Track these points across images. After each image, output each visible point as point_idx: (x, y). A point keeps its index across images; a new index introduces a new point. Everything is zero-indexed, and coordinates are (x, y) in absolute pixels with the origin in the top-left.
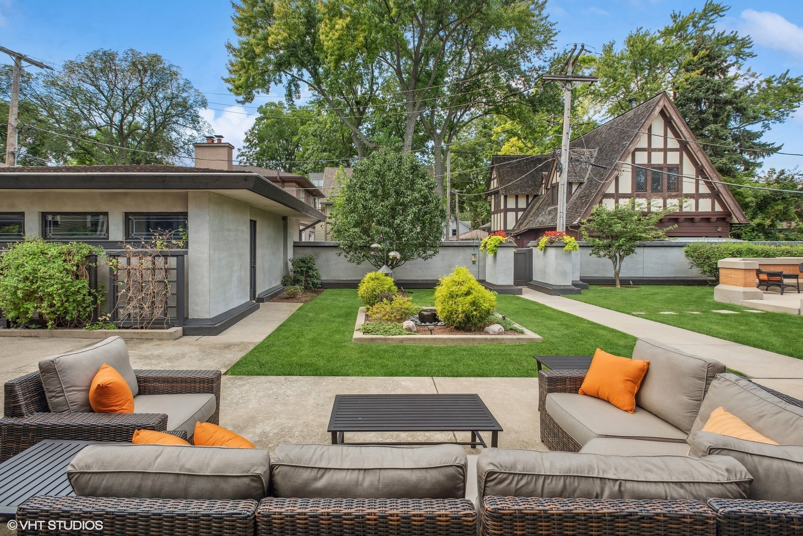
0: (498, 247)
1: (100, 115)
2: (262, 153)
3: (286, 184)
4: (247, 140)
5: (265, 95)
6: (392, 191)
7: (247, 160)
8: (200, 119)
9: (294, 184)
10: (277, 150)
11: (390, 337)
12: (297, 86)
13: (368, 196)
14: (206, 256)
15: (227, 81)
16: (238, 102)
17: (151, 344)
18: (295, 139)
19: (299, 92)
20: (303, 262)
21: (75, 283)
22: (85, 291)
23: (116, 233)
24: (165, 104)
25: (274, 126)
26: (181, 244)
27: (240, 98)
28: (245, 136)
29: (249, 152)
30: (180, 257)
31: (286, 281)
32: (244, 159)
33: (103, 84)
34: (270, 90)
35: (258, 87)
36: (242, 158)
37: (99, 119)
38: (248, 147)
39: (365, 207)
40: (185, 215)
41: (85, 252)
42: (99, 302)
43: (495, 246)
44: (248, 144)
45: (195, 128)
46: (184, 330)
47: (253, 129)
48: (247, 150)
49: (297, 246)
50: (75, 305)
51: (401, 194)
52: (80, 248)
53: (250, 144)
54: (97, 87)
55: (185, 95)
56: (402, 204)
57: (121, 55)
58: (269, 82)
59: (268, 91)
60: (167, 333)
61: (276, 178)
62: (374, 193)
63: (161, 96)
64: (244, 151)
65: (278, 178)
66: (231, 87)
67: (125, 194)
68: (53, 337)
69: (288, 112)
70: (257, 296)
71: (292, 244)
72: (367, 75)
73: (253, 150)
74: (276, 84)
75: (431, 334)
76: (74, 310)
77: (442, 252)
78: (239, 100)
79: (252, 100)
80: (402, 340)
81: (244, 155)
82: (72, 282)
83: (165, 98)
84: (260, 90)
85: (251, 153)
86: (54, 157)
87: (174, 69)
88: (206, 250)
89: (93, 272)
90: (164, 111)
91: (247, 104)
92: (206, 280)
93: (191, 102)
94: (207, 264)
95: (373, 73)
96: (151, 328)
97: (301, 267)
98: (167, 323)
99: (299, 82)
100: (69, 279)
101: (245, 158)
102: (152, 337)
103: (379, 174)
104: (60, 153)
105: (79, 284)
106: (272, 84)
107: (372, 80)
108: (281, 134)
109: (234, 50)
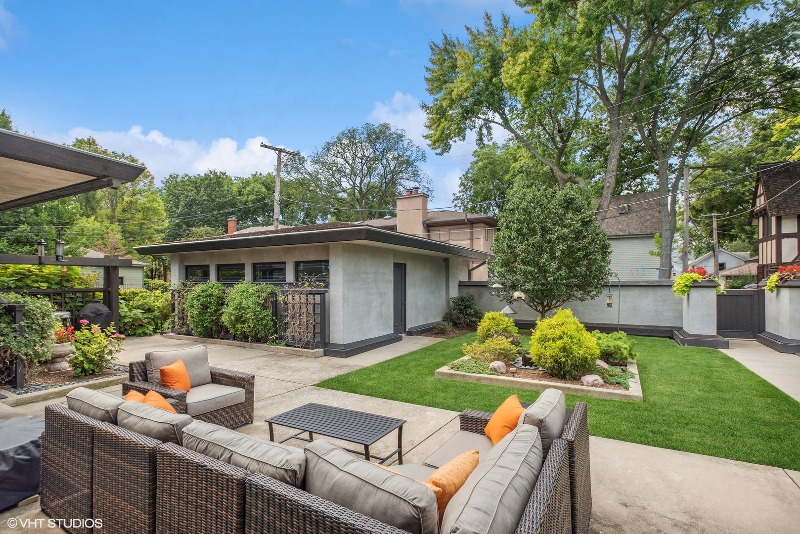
0: (691, 287)
1: (348, 180)
2: (476, 195)
3: (474, 225)
4: (462, 184)
5: (462, 142)
6: (538, 228)
7: (462, 203)
8: (420, 173)
9: (482, 225)
10: (490, 191)
11: (470, 374)
12: (489, 129)
13: (513, 234)
14: (341, 294)
15: (426, 137)
16: (437, 154)
17: (298, 359)
18: (507, 177)
19: (491, 134)
20: (462, 301)
21: (263, 312)
22: (268, 318)
23: (290, 277)
24: (393, 164)
25: (486, 168)
26: (322, 284)
27: (439, 151)
28: (460, 181)
29: (463, 195)
30: (323, 294)
31: (448, 317)
32: (458, 203)
33: (348, 155)
34: (466, 137)
35: (455, 136)
36: (457, 202)
37: (345, 184)
38: (462, 191)
39: (509, 247)
40: (327, 262)
41: (269, 290)
42: (277, 326)
43: (686, 286)
44: (462, 187)
45: (416, 180)
46: (325, 351)
47: (467, 173)
48: (461, 194)
49: (462, 285)
50: (263, 327)
51: (549, 230)
52: (267, 287)
53: (465, 188)
54: (345, 159)
55: (408, 153)
56: (549, 241)
57: (361, 130)
58: (465, 129)
59: (464, 138)
60: (311, 352)
61: (464, 220)
62: (519, 231)
63: (391, 157)
64: (458, 195)
65: (466, 220)
66: (430, 143)
67: (295, 248)
68: (252, 348)
69: (502, 151)
70: (407, 330)
71: (457, 284)
72: (571, 99)
73: (468, 192)
74: (471, 129)
75: (514, 376)
76: (262, 330)
77: (606, 292)
78: (438, 153)
79: (450, 149)
80: (479, 379)
81: (459, 199)
82: (261, 311)
83: (393, 159)
84: (456, 139)
85: (465, 196)
86: (321, 217)
87: (399, 132)
88: (341, 290)
89: (274, 305)
90: (392, 168)
91: (445, 154)
92: (341, 314)
93: (413, 158)
94: (341, 300)
95: (578, 95)
96: (304, 348)
97: (460, 305)
98: (312, 345)
99: (492, 124)
100: (259, 309)
101: (460, 201)
102: (302, 354)
103: (526, 211)
104: (324, 214)
105: (265, 313)
106: (468, 130)
107: (578, 103)
108: (494, 175)
109: (427, 108)
